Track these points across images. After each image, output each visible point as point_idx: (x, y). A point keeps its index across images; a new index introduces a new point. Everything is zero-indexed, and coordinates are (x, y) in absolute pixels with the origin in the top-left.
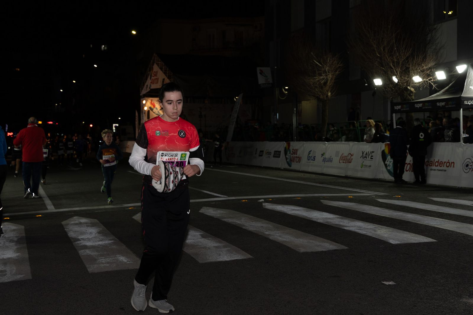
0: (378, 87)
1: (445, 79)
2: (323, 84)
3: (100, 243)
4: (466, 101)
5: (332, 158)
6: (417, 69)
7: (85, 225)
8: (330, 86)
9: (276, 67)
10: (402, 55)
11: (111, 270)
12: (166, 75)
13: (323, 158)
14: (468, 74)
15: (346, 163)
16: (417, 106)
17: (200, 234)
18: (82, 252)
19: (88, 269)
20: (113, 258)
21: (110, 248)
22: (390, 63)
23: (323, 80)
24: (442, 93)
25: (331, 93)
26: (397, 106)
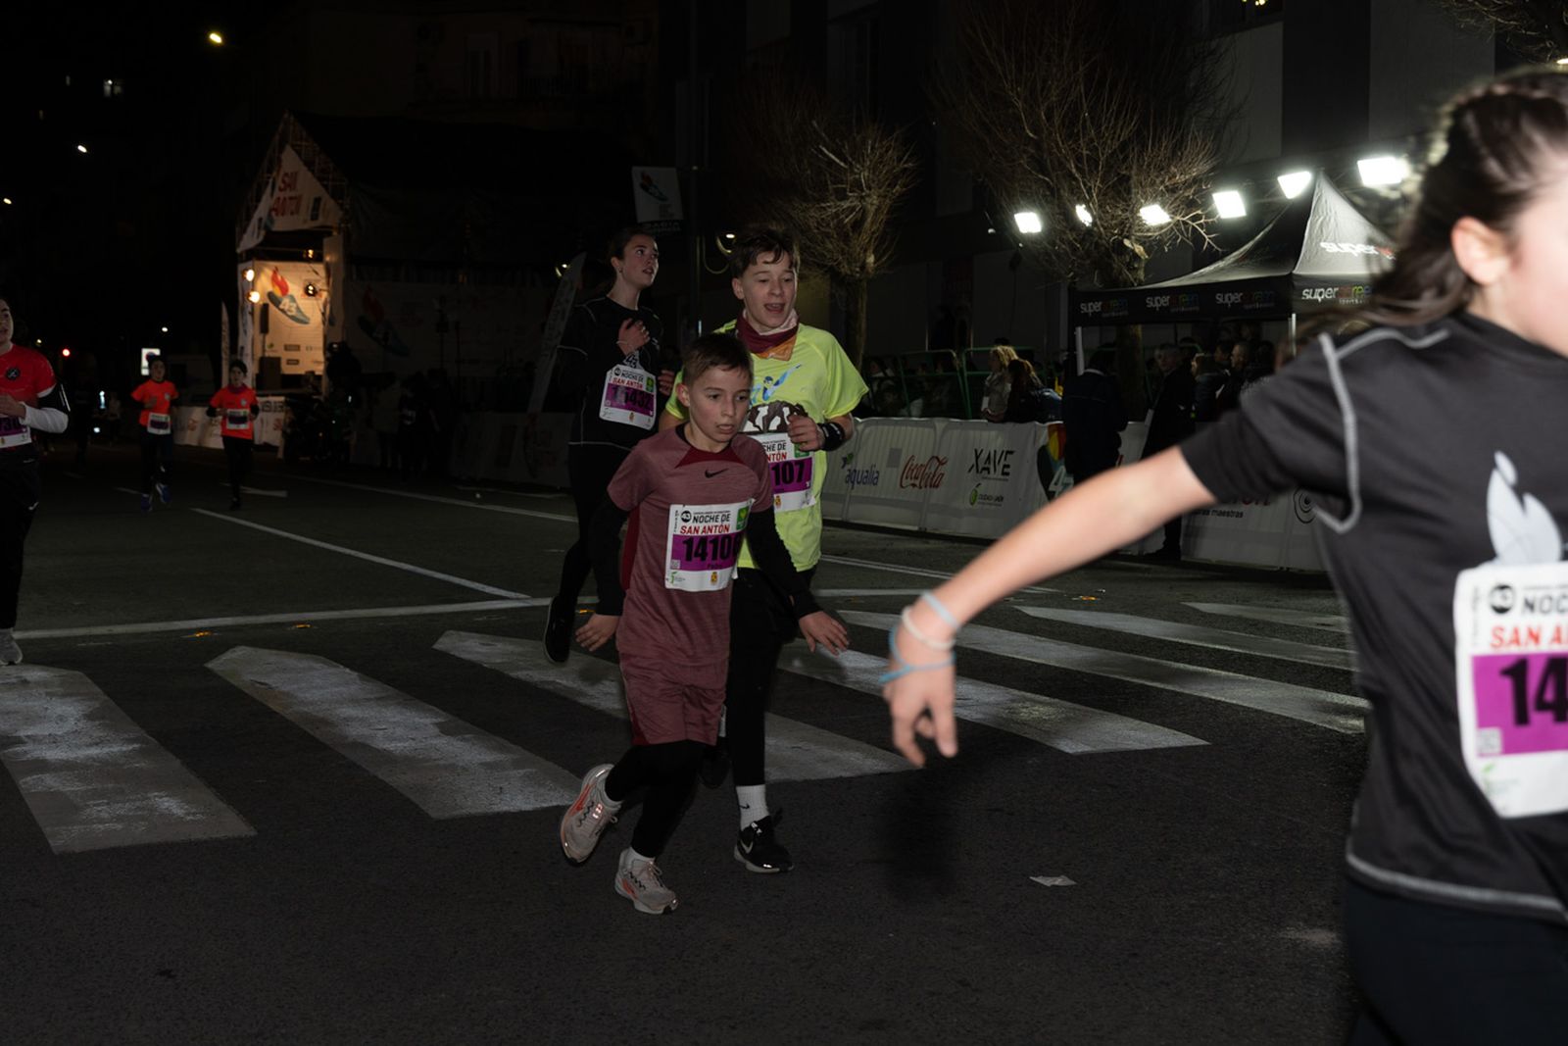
0: (1030, 240)
1: (1243, 218)
2: (849, 226)
3: (94, 751)
4: (1309, 288)
5: (878, 472)
6: (1153, 184)
7: (42, 691)
8: (873, 233)
9: (695, 168)
10: (1107, 135)
11: (128, 842)
12: (326, 187)
13: (849, 470)
14: (1317, 202)
15: (923, 489)
16: (1154, 303)
17: (434, 720)
18: (28, 783)
19: (50, 841)
20: (138, 804)
21: (125, 767)
22: (1069, 161)
23: (851, 213)
24: (1234, 262)
25: (875, 257)
26: (1090, 304)
